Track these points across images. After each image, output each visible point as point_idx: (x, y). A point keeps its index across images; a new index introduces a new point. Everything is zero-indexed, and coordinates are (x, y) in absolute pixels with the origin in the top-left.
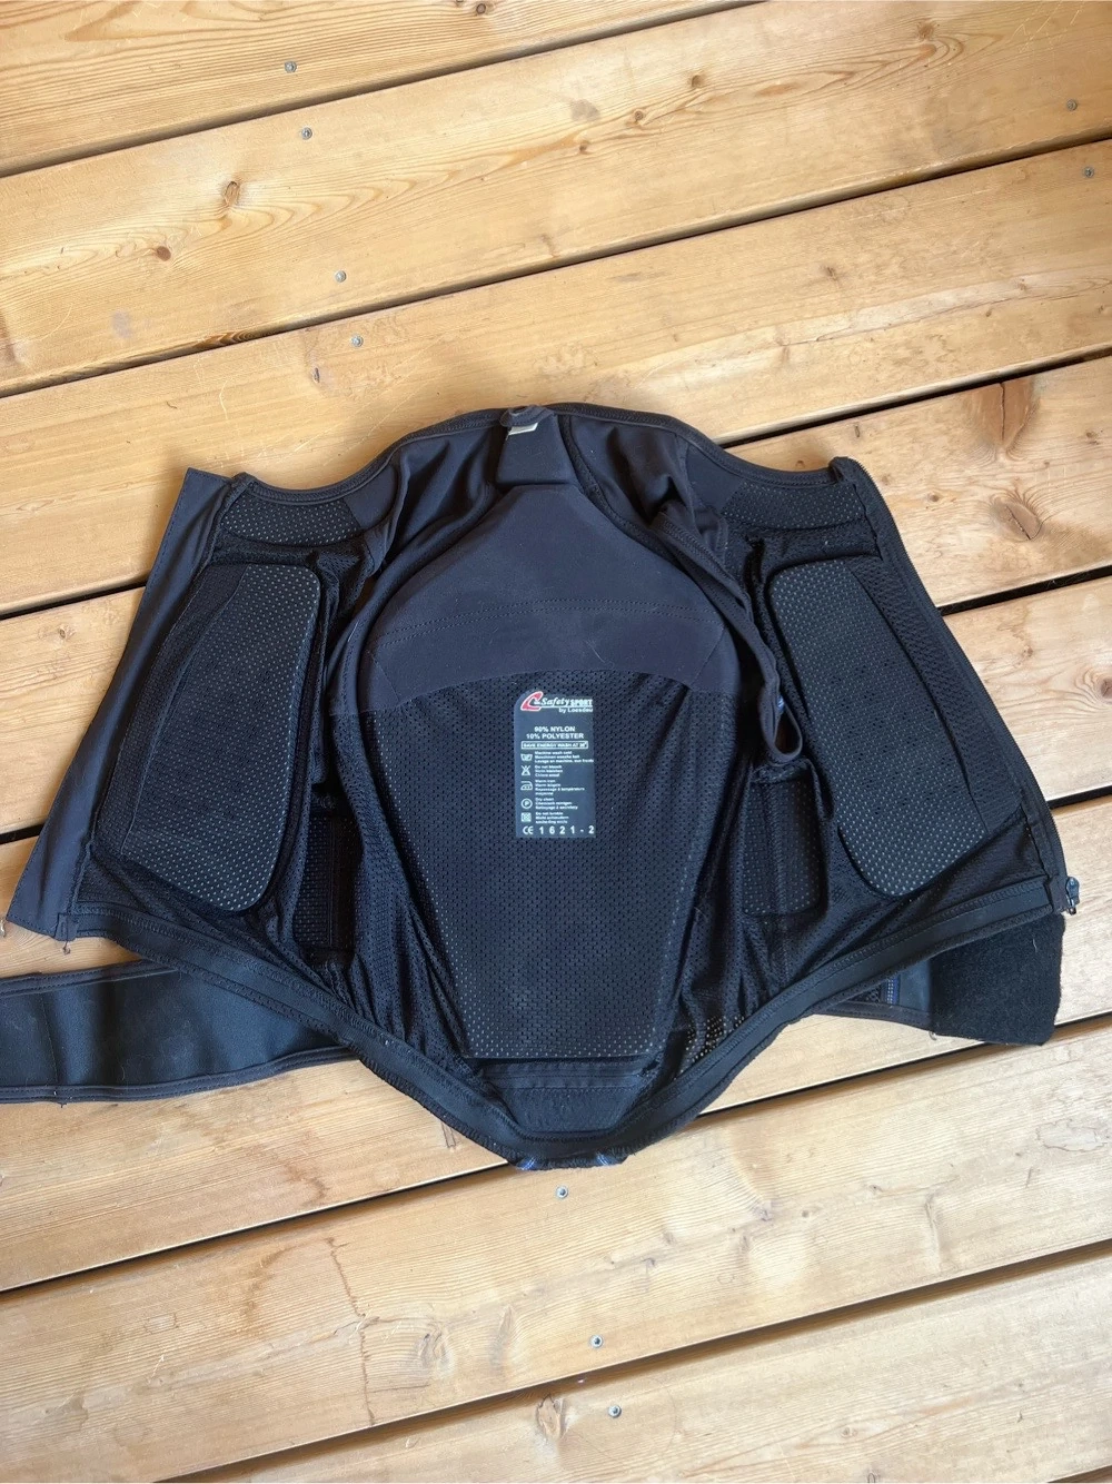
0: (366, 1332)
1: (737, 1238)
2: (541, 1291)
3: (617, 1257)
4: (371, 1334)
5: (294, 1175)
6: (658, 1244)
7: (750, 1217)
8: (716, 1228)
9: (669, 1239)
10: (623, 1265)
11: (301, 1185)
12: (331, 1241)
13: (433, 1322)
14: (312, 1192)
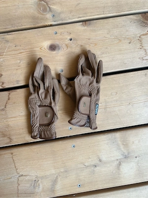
0: (19, 178)
1: (118, 162)
2: (66, 171)
3: (86, 164)
4: (21, 178)
5: (4, 135)
6: (97, 162)
7: (121, 157)
8: (113, 159)
9: (100, 161)
10: (88, 166)
11: (6, 138)
12: (12, 154)
13: (37, 177)
14: (8, 140)
